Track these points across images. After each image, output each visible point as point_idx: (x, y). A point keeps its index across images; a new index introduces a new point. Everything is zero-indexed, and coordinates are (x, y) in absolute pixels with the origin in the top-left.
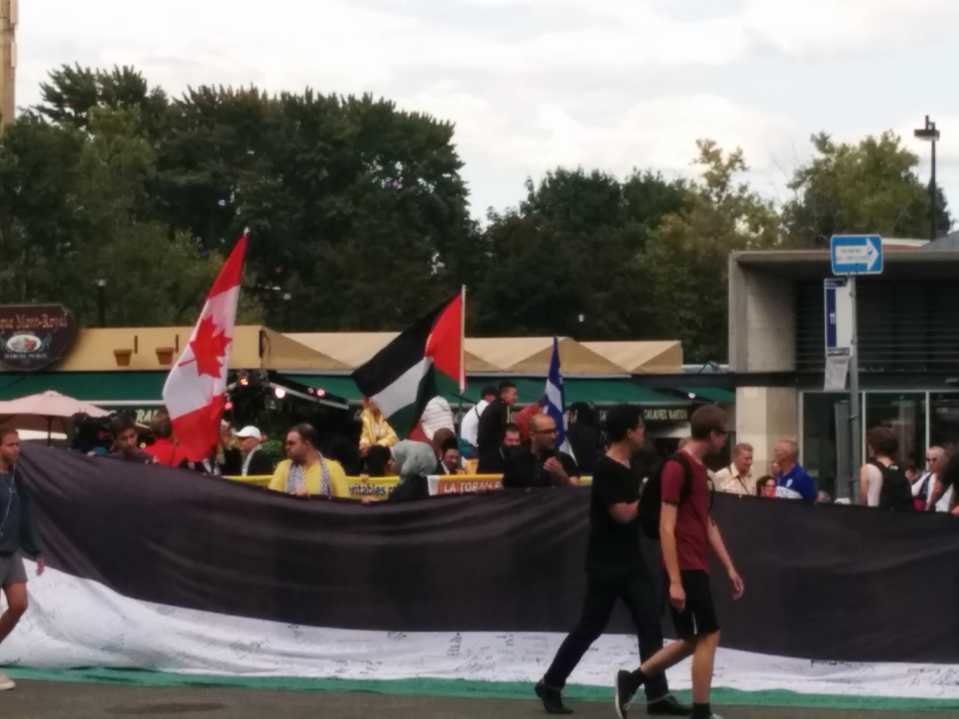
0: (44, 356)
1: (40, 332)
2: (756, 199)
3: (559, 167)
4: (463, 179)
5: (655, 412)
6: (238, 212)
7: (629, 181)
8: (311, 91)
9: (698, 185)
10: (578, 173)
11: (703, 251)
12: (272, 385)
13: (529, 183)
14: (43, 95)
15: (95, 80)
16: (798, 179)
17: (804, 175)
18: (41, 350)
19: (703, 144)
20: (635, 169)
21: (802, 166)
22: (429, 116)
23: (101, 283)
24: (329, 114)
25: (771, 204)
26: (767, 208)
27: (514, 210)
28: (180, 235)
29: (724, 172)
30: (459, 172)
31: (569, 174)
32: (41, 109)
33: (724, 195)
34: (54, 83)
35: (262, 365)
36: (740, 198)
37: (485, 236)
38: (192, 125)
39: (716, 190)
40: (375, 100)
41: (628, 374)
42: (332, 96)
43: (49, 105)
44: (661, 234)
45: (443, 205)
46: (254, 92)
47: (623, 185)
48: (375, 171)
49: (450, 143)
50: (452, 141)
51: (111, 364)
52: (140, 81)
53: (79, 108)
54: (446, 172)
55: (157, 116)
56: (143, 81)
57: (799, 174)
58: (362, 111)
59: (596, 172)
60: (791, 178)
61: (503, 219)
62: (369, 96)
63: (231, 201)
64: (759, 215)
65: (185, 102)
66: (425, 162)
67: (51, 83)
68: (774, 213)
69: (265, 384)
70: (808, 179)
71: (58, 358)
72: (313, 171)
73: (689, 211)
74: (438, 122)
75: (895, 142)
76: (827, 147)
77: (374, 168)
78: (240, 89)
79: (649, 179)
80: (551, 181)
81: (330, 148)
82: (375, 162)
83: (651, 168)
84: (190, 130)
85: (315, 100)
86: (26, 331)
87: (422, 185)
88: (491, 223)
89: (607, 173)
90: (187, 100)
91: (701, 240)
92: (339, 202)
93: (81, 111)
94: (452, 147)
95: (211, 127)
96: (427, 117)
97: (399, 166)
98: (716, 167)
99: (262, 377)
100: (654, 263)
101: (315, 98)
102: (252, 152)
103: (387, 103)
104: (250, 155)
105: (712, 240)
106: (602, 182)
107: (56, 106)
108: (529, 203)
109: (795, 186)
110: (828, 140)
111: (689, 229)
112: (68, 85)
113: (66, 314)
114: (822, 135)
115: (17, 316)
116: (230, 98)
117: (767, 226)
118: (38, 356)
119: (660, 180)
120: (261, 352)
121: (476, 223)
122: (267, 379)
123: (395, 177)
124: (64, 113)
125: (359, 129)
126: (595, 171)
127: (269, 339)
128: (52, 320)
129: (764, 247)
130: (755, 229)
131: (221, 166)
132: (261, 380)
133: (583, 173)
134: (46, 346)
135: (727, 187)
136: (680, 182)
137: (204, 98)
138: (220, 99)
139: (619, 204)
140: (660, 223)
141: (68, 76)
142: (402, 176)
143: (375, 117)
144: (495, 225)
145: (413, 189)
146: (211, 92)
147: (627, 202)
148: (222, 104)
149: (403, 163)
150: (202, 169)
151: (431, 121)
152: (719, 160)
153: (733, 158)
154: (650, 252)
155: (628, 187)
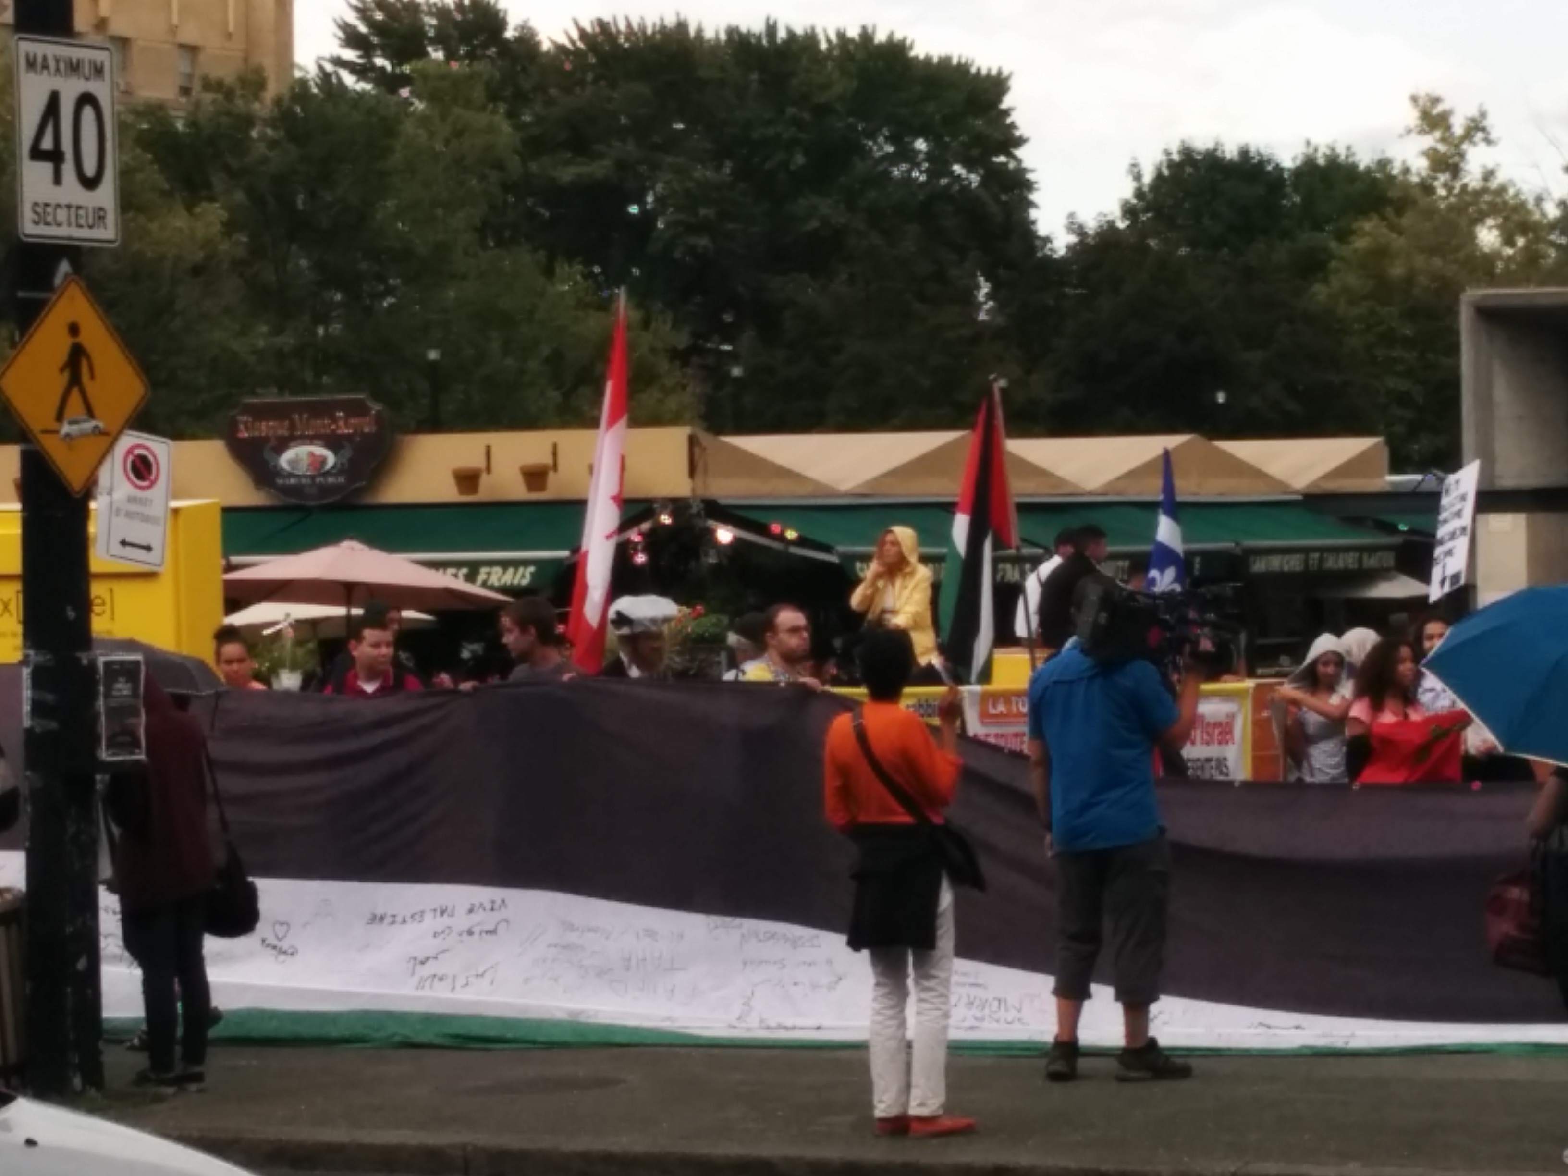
0: (341, 480)
1: (333, 442)
2: (1512, 191)
3: (1183, 142)
4: (1026, 164)
5: (1341, 556)
6: (660, 225)
7: (1298, 162)
8: (775, 23)
9: (1414, 170)
10: (1215, 150)
11: (1423, 280)
12: (711, 523)
13: (1136, 170)
14: (340, 39)
15: (423, 12)
18: (334, 471)
19: (1421, 102)
20: (1308, 143)
22: (969, 63)
23: (433, 355)
24: (804, 61)
25: (1539, 200)
26: (1531, 205)
27: (1110, 218)
28: (562, 268)
29: (1457, 146)
30: (1019, 153)
31: (1199, 153)
32: (338, 62)
33: (1457, 186)
34: (359, 19)
35: (693, 490)
36: (1484, 190)
37: (1061, 260)
38: (582, 83)
39: (1443, 178)
40: (881, 37)
41: (1296, 492)
42: (809, 31)
43: (350, 55)
44: (1356, 251)
45: (994, 208)
46: (682, 26)
47: (1289, 170)
48: (880, 153)
49: (1004, 106)
50: (1006, 103)
51: (449, 493)
52: (497, 12)
53: (398, 57)
54: (998, 154)
55: (524, 70)
56: (502, 13)
58: (858, 55)
59: (1245, 149)
61: (1092, 233)
62: (870, 30)
63: (649, 207)
64: (1515, 217)
65: (569, 45)
66: (963, 137)
67: (352, 18)
68: (1544, 215)
69: (699, 523)
71: (366, 483)
72: (781, 156)
73: (1399, 212)
74: (984, 72)
77: (881, 148)
78: (658, 23)
79: (1333, 161)
80: (1171, 164)
81: (806, 116)
82: (881, 139)
83: (1334, 142)
84: (578, 91)
85: (781, 39)
86: (311, 439)
87: (960, 176)
88: (1073, 239)
89: (1263, 150)
90: (573, 42)
91: (1420, 261)
92: (825, 206)
93: (401, 64)
94: (1006, 113)
95: (613, 85)
96: (966, 64)
97: (921, 145)
98: (1443, 140)
99: (694, 510)
100: (1342, 301)
101: (782, 34)
102: (680, 126)
103: (900, 41)
104: (676, 130)
105: (1437, 262)
106: (1256, 165)
107: (360, 57)
108: (1134, 201)
111: (1398, 242)
112: (380, 21)
113: (374, 412)
115: (296, 417)
116: (642, 39)
117: (1530, 236)
118: (331, 480)
119: (1351, 160)
120: (692, 471)
121: (1047, 240)
122: (703, 512)
123: (916, 165)
124: (373, 68)
125: (854, 84)
126: (1243, 148)
127: (704, 449)
128: (353, 421)
129: (1522, 280)
130: (1509, 241)
131: (630, 148)
132: (692, 516)
133: (1223, 152)
134: (342, 464)
135: (1462, 173)
136: (1383, 164)
137: (600, 39)
138: (627, 39)
139: (1285, 202)
140: (1352, 232)
141: (381, 6)
142: (926, 160)
143: (880, 64)
144: (1081, 242)
145: (944, 181)
146: (611, 29)
147: (1297, 199)
148: (631, 48)
149: (926, 140)
150: (601, 156)
151: (973, 70)
152: (1448, 128)
153: (1472, 125)
154: (1335, 282)
155: (1297, 173)
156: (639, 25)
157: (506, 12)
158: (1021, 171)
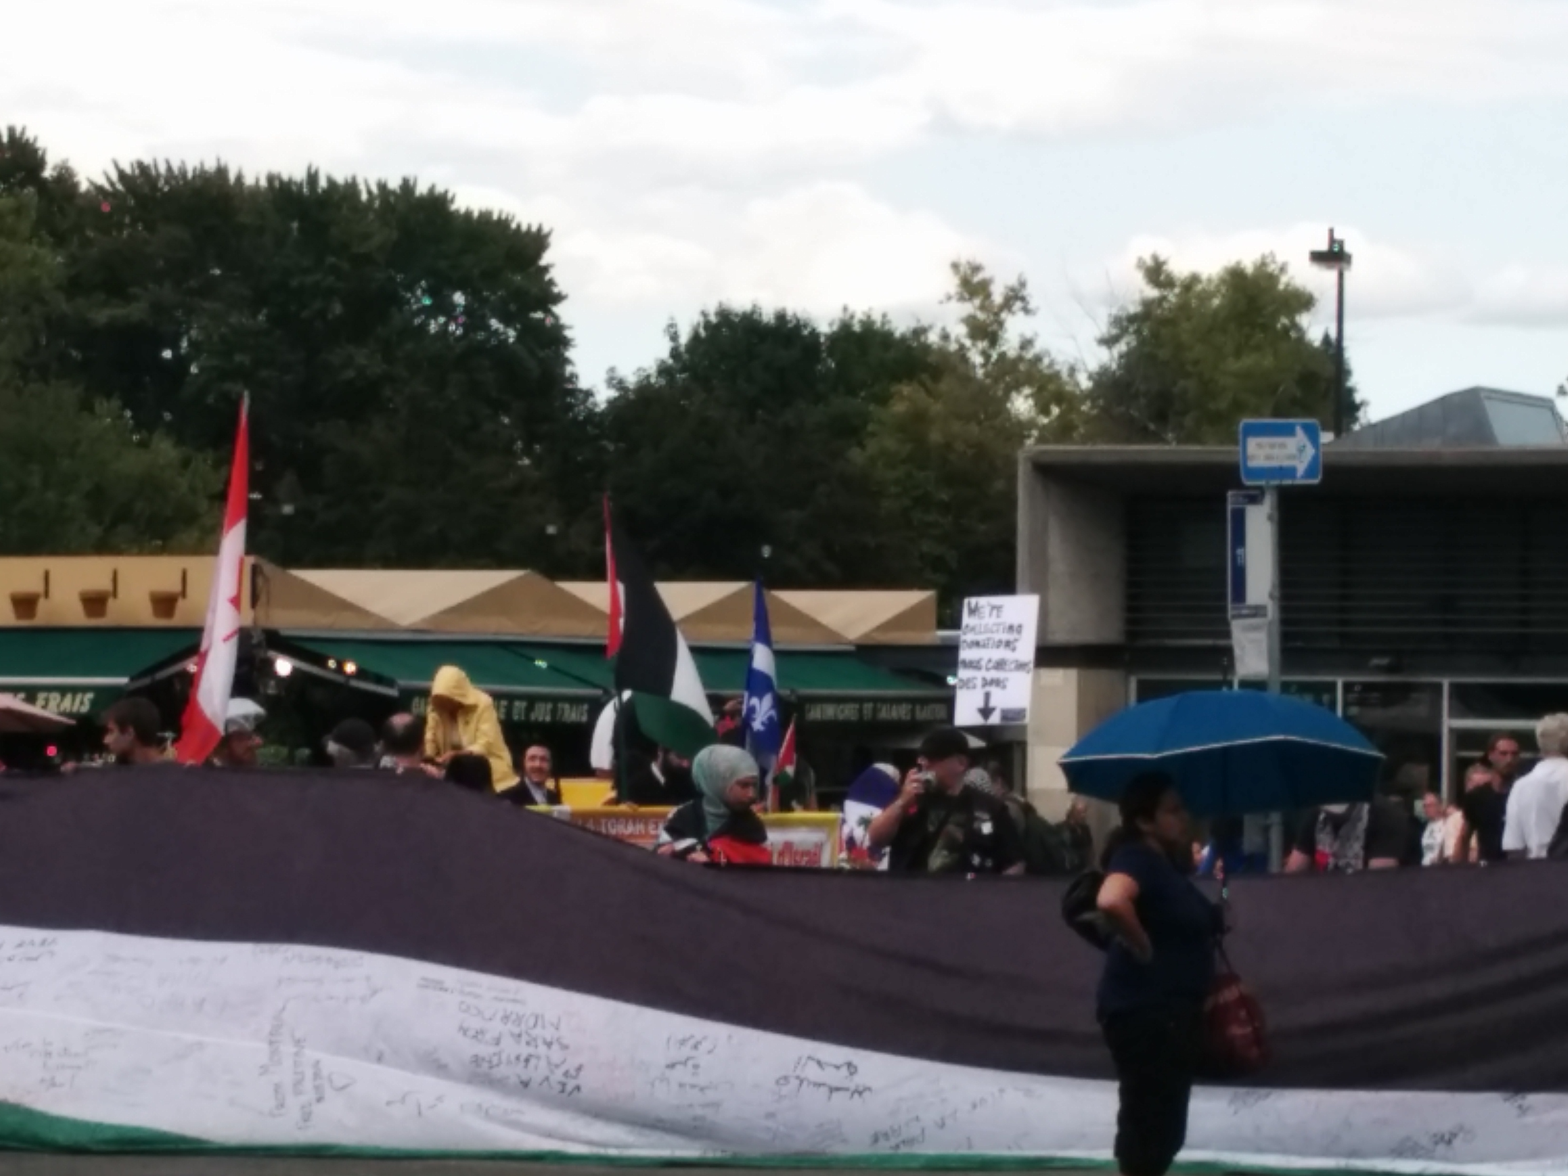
2: (1046, 361)
3: (720, 304)
4: (564, 320)
5: (894, 707)
6: (194, 369)
7: (835, 328)
8: (317, 172)
9: (953, 336)
10: (753, 312)
11: (959, 446)
12: (271, 654)
13: (672, 330)
16: (1114, 331)
17: (1125, 324)
19: (962, 270)
20: (845, 309)
21: (1123, 308)
22: (509, 218)
24: (345, 211)
25: (1072, 371)
26: (1065, 375)
27: (648, 373)
28: (102, 405)
29: (997, 314)
30: (558, 309)
31: (737, 315)
33: (994, 356)
35: (257, 621)
36: (1020, 359)
37: (603, 414)
38: (120, 226)
39: (982, 345)
40: (422, 189)
41: (850, 643)
42: (350, 180)
44: (894, 415)
45: (529, 363)
46: (222, 172)
47: (826, 335)
48: (419, 305)
49: (543, 262)
50: (546, 259)
51: (6, 617)
52: (35, 151)
54: (535, 310)
55: (61, 210)
56: (40, 153)
57: (1116, 321)
58: (400, 207)
60: (1103, 328)
61: (631, 387)
62: (411, 182)
63: (183, 351)
64: (1051, 387)
65: (107, 186)
66: (502, 292)
68: (1077, 384)
69: (260, 654)
70: (1131, 329)
72: (318, 305)
73: (936, 378)
74: (524, 228)
75: (1276, 272)
76: (1162, 277)
77: (418, 300)
78: (198, 166)
79: (868, 325)
80: (708, 325)
81: (345, 266)
82: (419, 292)
83: (870, 309)
84: (114, 233)
85: (323, 187)
87: (497, 330)
88: (613, 393)
89: (800, 315)
90: (112, 184)
91: (956, 427)
92: (361, 356)
94: (546, 269)
95: (150, 227)
96: (506, 219)
97: (459, 298)
98: (982, 308)
99: (255, 641)
100: (880, 464)
101: (323, 183)
102: (217, 272)
103: (441, 194)
104: (213, 276)
105: (974, 429)
106: (791, 330)
108: (670, 361)
109: (1108, 342)
110: (1165, 267)
111: (936, 408)
114: (1155, 258)
116: (181, 182)
117: (1064, 406)
119: (887, 327)
120: (255, 600)
121: (589, 394)
122: (264, 643)
123: (451, 317)
125: (395, 235)
126: (779, 312)
127: (267, 580)
129: (1058, 440)
130: (1044, 410)
131: (167, 292)
132: (253, 647)
133: (760, 315)
135: (1001, 342)
136: (919, 332)
137: (140, 181)
138: (167, 182)
139: (819, 367)
140: (891, 396)
142: (464, 314)
143: (422, 218)
144: (621, 397)
145: (480, 335)
146: (151, 172)
147: (832, 364)
148: (170, 191)
149: (465, 293)
150: (136, 299)
151: (514, 226)
152: (988, 296)
153: (1011, 294)
154: (872, 446)
155: (834, 338)
156: (180, 169)
158: (558, 328)
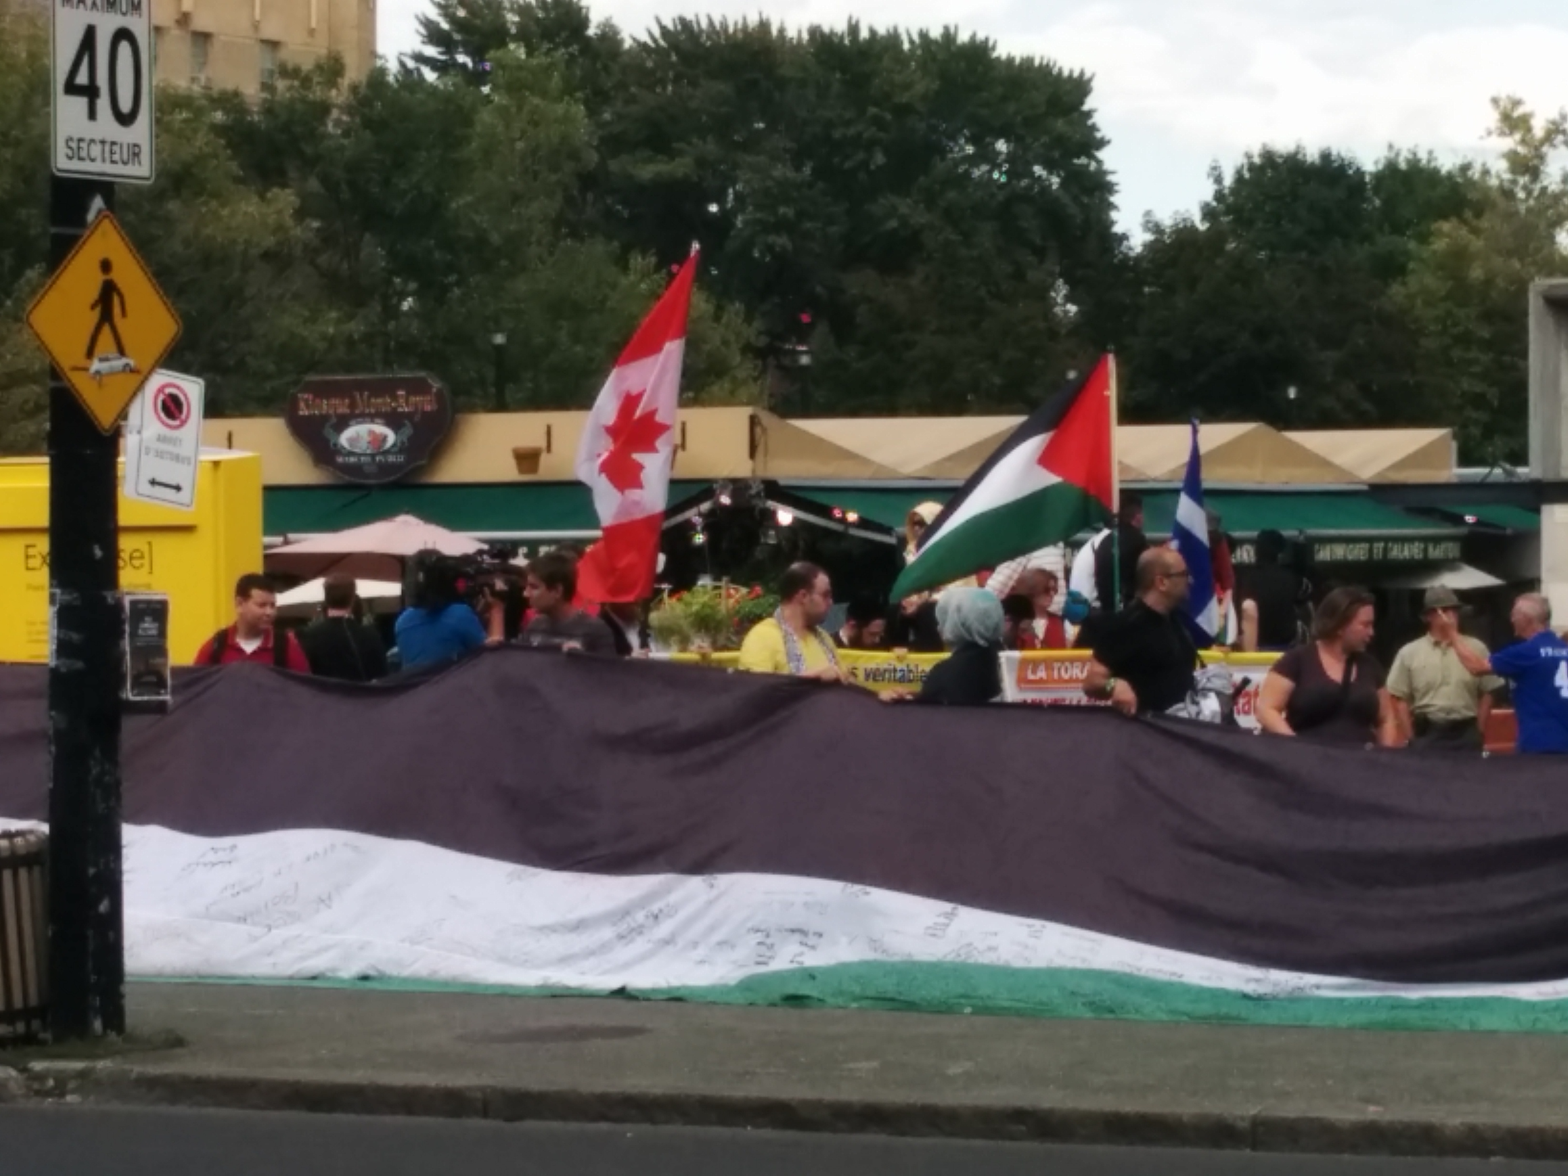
0: (401, 459)
1: (393, 420)
3: (1265, 146)
4: (1108, 166)
5: (1406, 546)
6: (739, 223)
7: (1381, 167)
8: (858, 23)
9: (1494, 171)
10: (1297, 153)
11: (1500, 282)
12: (771, 504)
13: (1217, 173)
14: (422, 35)
15: (505, 8)
18: (396, 449)
19: (1502, 105)
20: (1391, 147)
22: (1051, 64)
23: (499, 339)
24: (886, 62)
27: (1188, 217)
28: (637, 261)
29: (1537, 148)
30: (1101, 154)
31: (1281, 156)
32: (420, 58)
33: (1537, 188)
34: (440, 15)
35: (754, 471)
36: (1563, 193)
37: (1138, 259)
38: (663, 82)
39: (1523, 180)
40: (963, 37)
41: (1361, 482)
42: (891, 30)
43: (431, 51)
44: (1435, 252)
45: (1073, 209)
46: (764, 26)
47: (1371, 174)
48: (961, 154)
49: (1086, 107)
50: (1089, 104)
51: (508, 471)
52: (579, 9)
53: (478, 54)
54: (1079, 156)
55: (606, 68)
56: (584, 11)
58: (940, 56)
59: (1326, 152)
61: (1168, 230)
62: (952, 30)
63: (729, 205)
65: (651, 43)
66: (1045, 139)
67: (434, 14)
69: (759, 504)
71: (423, 462)
72: (861, 156)
73: (1478, 215)
74: (1066, 73)
77: (962, 149)
78: (741, 21)
79: (1414, 163)
80: (1252, 167)
81: (889, 117)
82: (962, 141)
83: (1416, 146)
84: (659, 89)
85: (864, 38)
86: (372, 418)
87: (1040, 177)
88: (1149, 237)
89: (1343, 154)
90: (655, 40)
91: (1498, 262)
92: (904, 206)
93: (481, 60)
94: (1089, 114)
95: (695, 85)
96: (1048, 65)
97: (1001, 146)
98: (1523, 142)
99: (753, 491)
100: (1419, 302)
101: (864, 34)
102: (761, 125)
103: (982, 42)
104: (758, 130)
105: (1516, 263)
106: (1336, 169)
107: (441, 53)
108: (1214, 204)
111: (1477, 244)
112: (462, 18)
113: (434, 389)
115: (356, 394)
116: (723, 37)
118: (391, 459)
119: (1433, 164)
120: (752, 450)
121: (1124, 237)
122: (762, 494)
123: (995, 166)
124: (455, 64)
125: (936, 85)
126: (1325, 150)
127: (764, 430)
128: (413, 399)
131: (711, 147)
132: (752, 497)
133: (1305, 155)
134: (403, 443)
135: (1542, 176)
136: (1465, 168)
137: (683, 37)
138: (709, 37)
139: (1365, 206)
140: (1430, 234)
141: (462, 3)
142: (1006, 161)
143: (963, 65)
144: (1156, 241)
145: (1024, 182)
146: (693, 27)
147: (1377, 202)
148: (711, 46)
149: (1008, 141)
150: (681, 153)
151: (1055, 71)
152: (1529, 130)
153: (1551, 126)
154: (1413, 283)
155: (1379, 177)
156: (721, 23)
157: (588, 8)
158: (1101, 173)
